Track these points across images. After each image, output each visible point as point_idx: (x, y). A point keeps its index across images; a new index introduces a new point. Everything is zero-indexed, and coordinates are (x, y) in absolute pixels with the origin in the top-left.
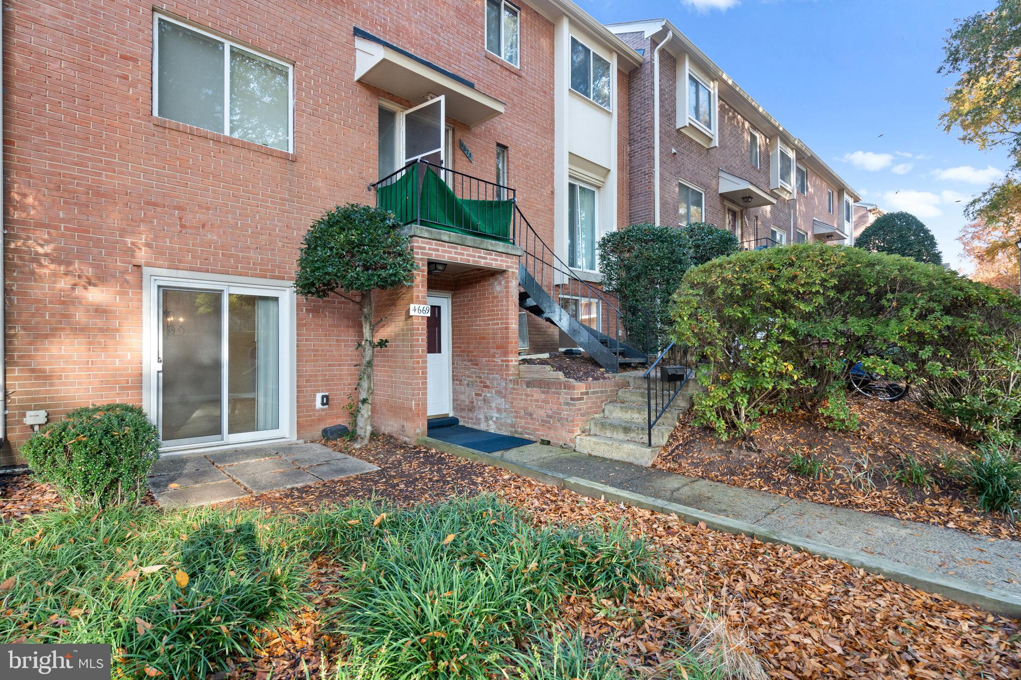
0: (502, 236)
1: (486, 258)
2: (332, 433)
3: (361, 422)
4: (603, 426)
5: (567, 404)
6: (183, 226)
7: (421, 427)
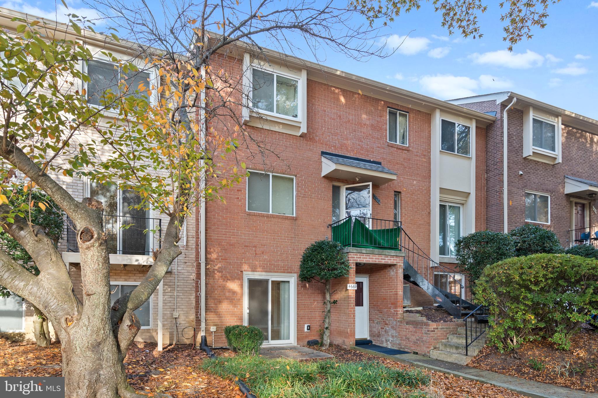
0: (395, 247)
1: (385, 259)
2: (312, 343)
3: (325, 338)
4: (445, 345)
5: (426, 333)
6: (256, 254)
7: (352, 342)
